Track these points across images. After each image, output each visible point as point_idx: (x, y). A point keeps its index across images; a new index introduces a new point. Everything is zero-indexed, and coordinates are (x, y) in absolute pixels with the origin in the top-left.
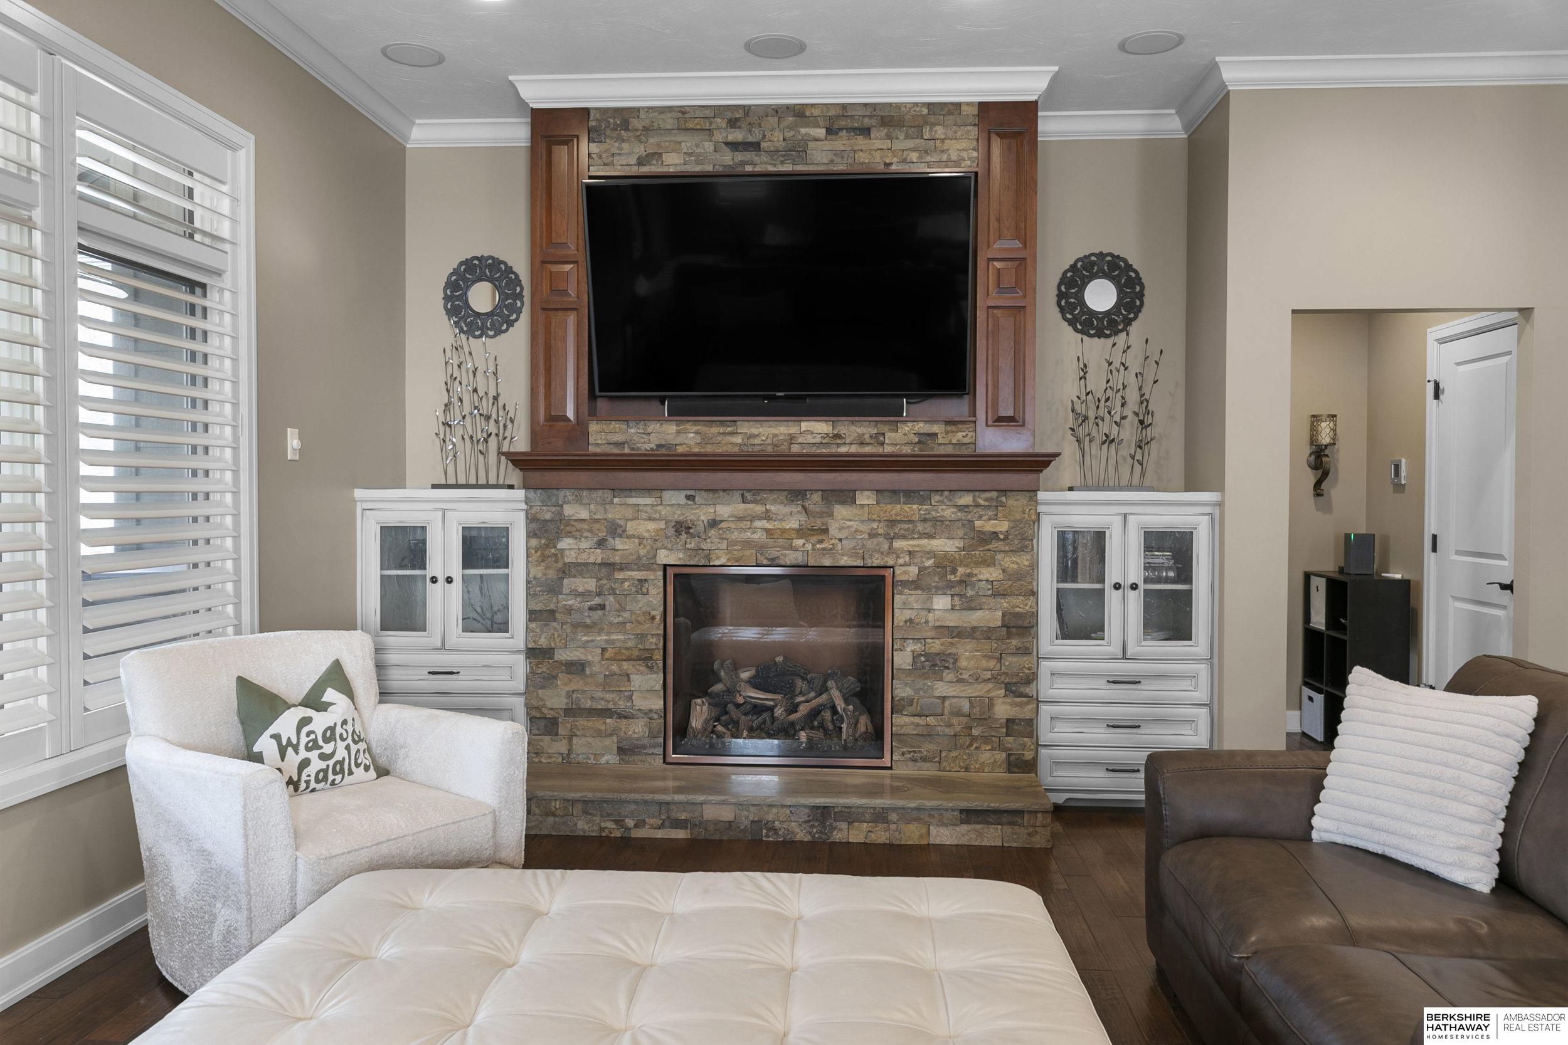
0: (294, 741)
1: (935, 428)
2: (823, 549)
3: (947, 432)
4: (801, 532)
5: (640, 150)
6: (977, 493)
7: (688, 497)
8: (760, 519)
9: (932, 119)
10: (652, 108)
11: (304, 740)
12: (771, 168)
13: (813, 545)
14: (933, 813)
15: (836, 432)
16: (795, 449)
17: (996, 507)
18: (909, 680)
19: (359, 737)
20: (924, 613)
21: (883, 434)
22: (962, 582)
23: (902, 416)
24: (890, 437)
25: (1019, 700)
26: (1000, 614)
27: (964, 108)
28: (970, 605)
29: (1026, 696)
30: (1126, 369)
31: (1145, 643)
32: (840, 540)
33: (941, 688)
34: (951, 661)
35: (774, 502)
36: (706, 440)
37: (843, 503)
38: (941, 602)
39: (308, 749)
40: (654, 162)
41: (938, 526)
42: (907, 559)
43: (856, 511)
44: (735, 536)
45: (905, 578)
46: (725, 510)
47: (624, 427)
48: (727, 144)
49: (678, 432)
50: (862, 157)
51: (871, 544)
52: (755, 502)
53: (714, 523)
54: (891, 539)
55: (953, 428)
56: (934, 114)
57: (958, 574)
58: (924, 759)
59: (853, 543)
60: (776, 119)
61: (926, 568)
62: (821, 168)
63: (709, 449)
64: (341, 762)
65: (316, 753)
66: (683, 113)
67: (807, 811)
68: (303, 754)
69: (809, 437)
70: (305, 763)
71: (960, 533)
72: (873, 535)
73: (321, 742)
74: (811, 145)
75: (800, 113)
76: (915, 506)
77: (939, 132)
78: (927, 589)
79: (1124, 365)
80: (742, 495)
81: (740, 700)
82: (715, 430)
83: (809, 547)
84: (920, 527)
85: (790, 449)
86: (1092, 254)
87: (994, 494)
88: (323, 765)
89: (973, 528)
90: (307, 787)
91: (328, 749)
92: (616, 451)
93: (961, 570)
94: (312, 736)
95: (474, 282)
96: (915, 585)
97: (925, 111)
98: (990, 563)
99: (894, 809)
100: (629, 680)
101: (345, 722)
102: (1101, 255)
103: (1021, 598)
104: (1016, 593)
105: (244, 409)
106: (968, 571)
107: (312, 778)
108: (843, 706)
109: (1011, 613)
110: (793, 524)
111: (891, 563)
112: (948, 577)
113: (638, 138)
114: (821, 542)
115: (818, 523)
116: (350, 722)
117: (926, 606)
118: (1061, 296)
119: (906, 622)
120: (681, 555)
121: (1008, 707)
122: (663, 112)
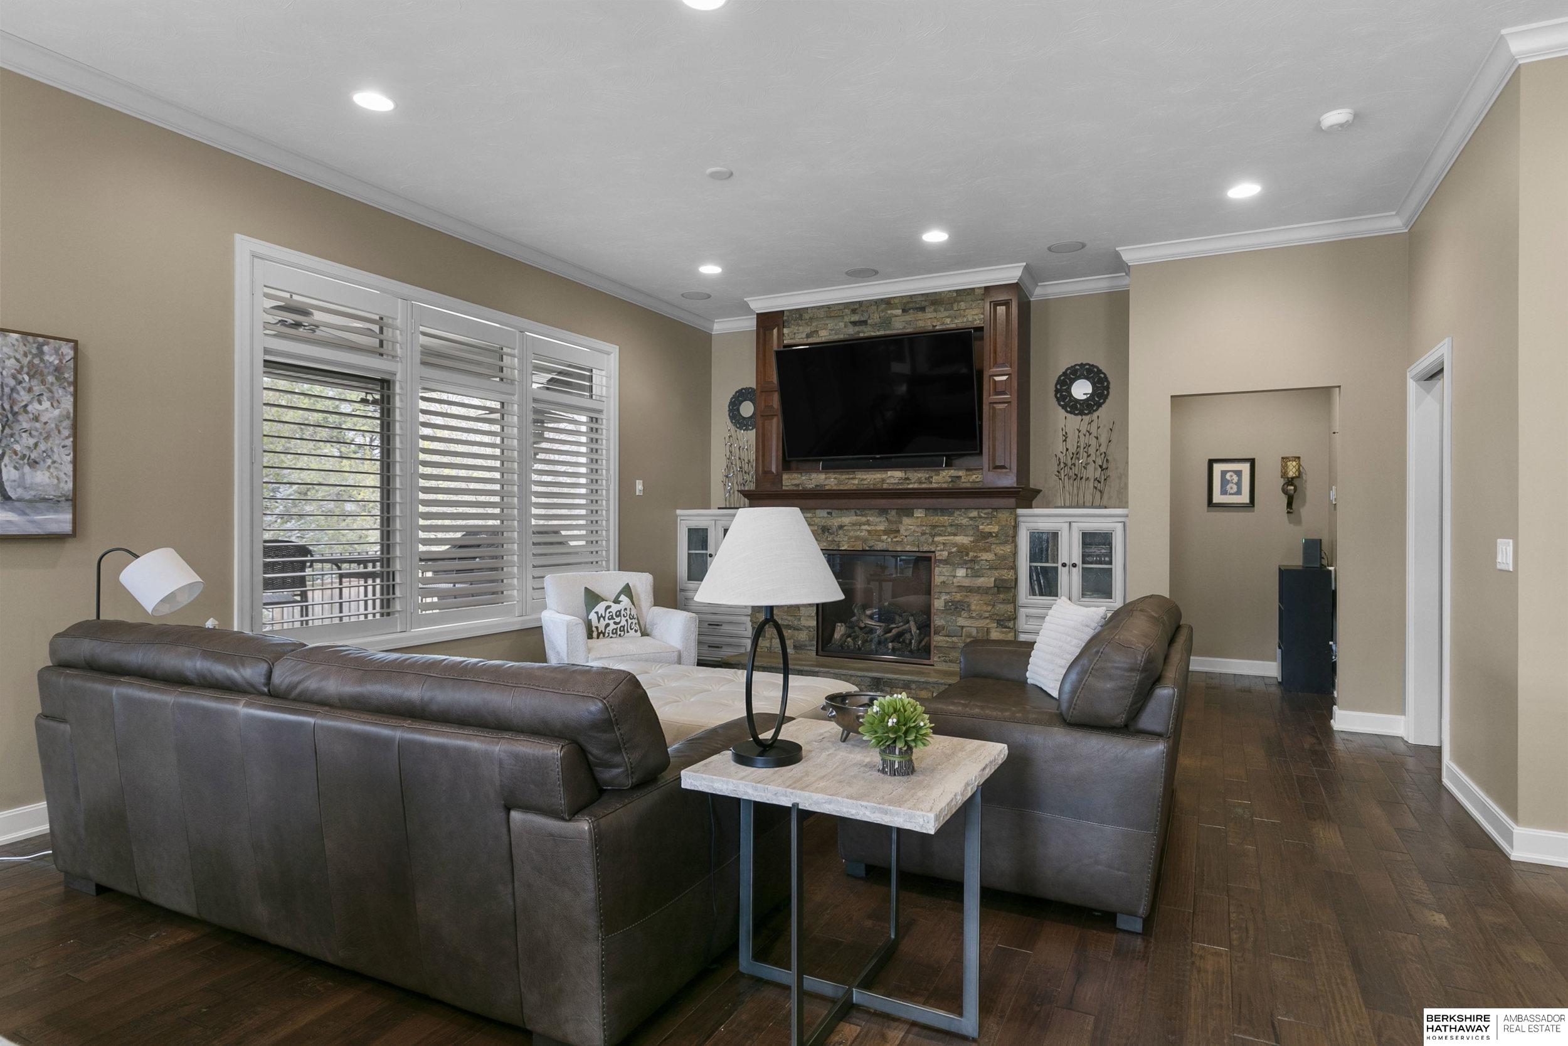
0: (604, 615)
1: (960, 473)
2: (897, 541)
3: (967, 475)
4: (886, 532)
5: (808, 330)
6: (980, 510)
7: (828, 513)
8: (864, 525)
9: (959, 298)
10: (814, 307)
11: (608, 615)
12: (873, 334)
13: (892, 539)
14: (935, 685)
15: (906, 477)
16: (885, 486)
17: (991, 517)
18: (943, 616)
19: (633, 616)
20: (951, 578)
21: (932, 477)
22: (971, 561)
23: (942, 466)
24: (935, 479)
25: (1004, 630)
26: (993, 579)
27: (976, 291)
28: (977, 574)
29: (1009, 628)
30: (1090, 434)
31: (1082, 599)
32: (906, 536)
33: (961, 621)
34: (966, 606)
35: (872, 515)
36: (840, 483)
37: (907, 516)
38: (961, 572)
39: (609, 619)
40: (815, 335)
41: (958, 529)
42: (942, 547)
43: (914, 520)
44: (852, 534)
45: (941, 558)
46: (846, 520)
47: (799, 476)
48: (851, 322)
49: (826, 478)
50: (921, 324)
51: (923, 539)
52: (862, 515)
53: (841, 527)
54: (933, 536)
55: (970, 473)
56: (960, 296)
57: (970, 556)
58: (951, 661)
59: (913, 538)
60: (876, 307)
61: (952, 553)
62: (899, 331)
63: (841, 487)
64: (624, 627)
65: (613, 621)
66: (829, 308)
67: (869, 680)
68: (607, 621)
69: (892, 479)
70: (607, 625)
71: (971, 533)
72: (923, 534)
73: (614, 617)
74: (893, 319)
75: (888, 302)
76: (946, 518)
77: (962, 306)
78: (952, 564)
79: (1088, 432)
80: (855, 512)
81: (862, 625)
82: (844, 477)
83: (889, 540)
84: (949, 529)
85: (882, 486)
86: (1076, 365)
87: (991, 510)
88: (615, 627)
89: (978, 530)
90: (609, 636)
91: (618, 620)
92: (795, 488)
93: (971, 554)
94: (611, 614)
95: (742, 402)
96: (946, 562)
97: (955, 294)
98: (987, 550)
99: (914, 682)
100: (799, 610)
101: (626, 609)
102: (1082, 365)
103: (1006, 571)
104: (1003, 567)
105: (612, 472)
106: (975, 554)
107: (611, 632)
108: (915, 630)
109: (1000, 580)
110: (881, 527)
111: (933, 549)
112: (965, 558)
113: (807, 324)
114: (896, 537)
115: (894, 527)
116: (628, 609)
117: (952, 574)
118: (1057, 391)
119: (941, 583)
120: (825, 544)
121: (999, 634)
122: (819, 309)
